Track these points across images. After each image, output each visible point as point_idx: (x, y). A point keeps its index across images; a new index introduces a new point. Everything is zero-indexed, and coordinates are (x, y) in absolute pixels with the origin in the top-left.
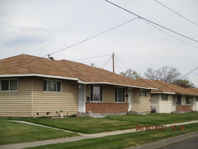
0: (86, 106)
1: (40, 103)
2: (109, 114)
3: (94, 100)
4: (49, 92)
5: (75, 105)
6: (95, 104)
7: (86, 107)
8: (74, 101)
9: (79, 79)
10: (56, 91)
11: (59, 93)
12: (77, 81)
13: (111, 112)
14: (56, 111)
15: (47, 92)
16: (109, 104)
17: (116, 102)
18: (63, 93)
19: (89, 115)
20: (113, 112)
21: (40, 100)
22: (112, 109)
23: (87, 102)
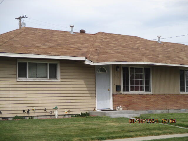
0: (113, 99)
1: (11, 96)
2: (165, 111)
3: (131, 91)
4: (31, 80)
5: (90, 98)
6: (134, 96)
7: (113, 101)
8: (87, 92)
9: (86, 59)
10: (47, 78)
11: (53, 80)
12: (84, 61)
13: (170, 108)
14: (44, 108)
15: (28, 79)
16: (164, 96)
17: (181, 93)
18: (62, 80)
19: (105, 113)
20: (175, 108)
21: (11, 92)
22: (171, 103)
23: (116, 93)
